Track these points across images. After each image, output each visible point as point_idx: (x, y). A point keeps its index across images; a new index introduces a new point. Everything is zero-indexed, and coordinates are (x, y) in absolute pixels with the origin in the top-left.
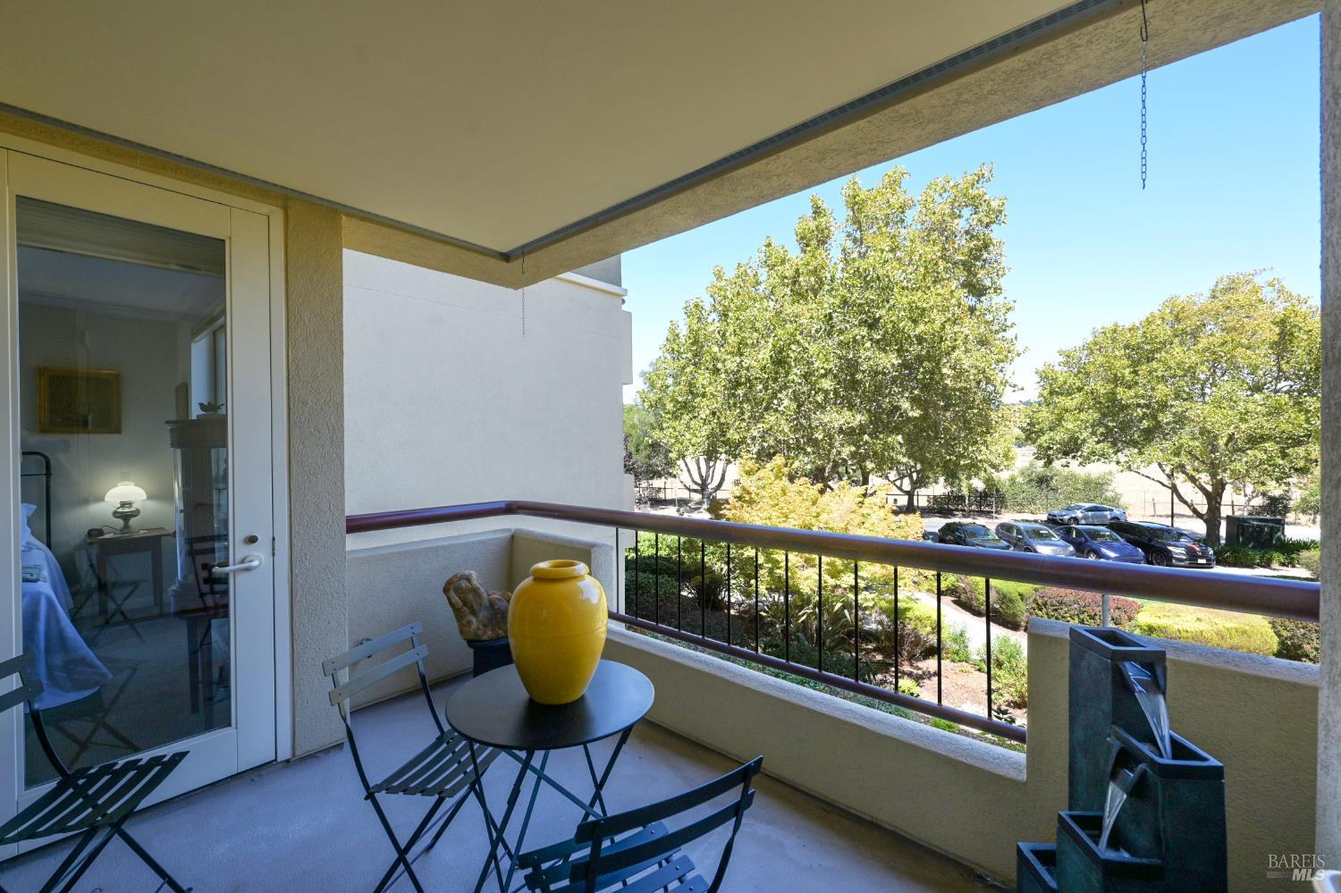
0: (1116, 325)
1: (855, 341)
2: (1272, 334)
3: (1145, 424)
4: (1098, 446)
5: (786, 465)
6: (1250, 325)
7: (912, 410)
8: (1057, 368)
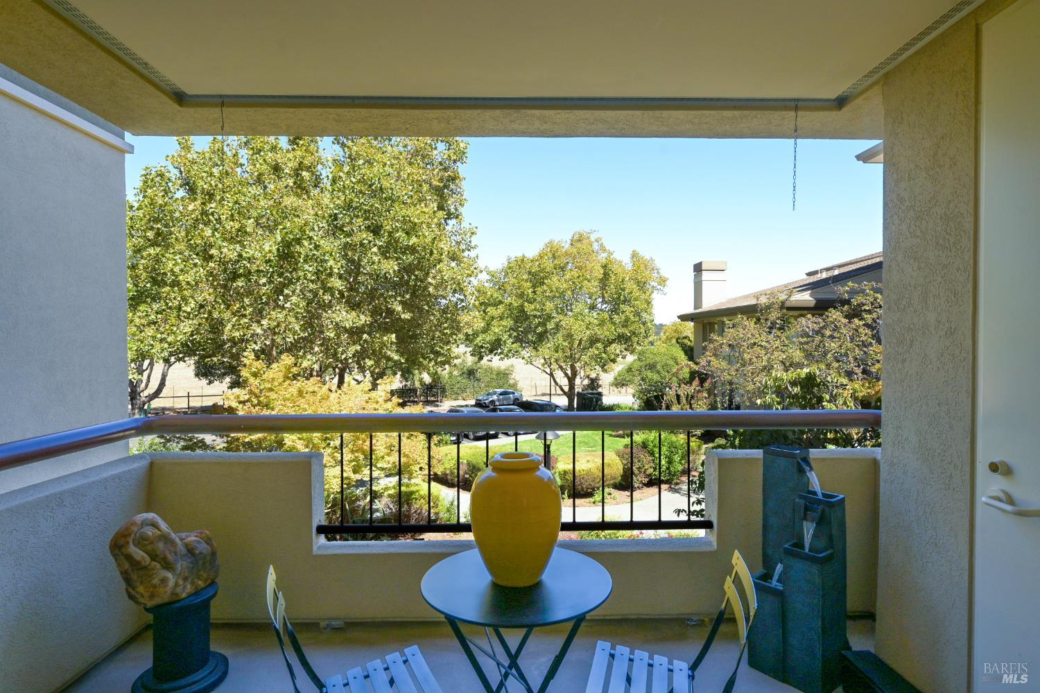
0: (524, 256)
1: (362, 245)
2: (599, 273)
3: (540, 329)
4: (513, 346)
5: (296, 365)
6: (589, 265)
7: (404, 312)
8: (486, 284)
